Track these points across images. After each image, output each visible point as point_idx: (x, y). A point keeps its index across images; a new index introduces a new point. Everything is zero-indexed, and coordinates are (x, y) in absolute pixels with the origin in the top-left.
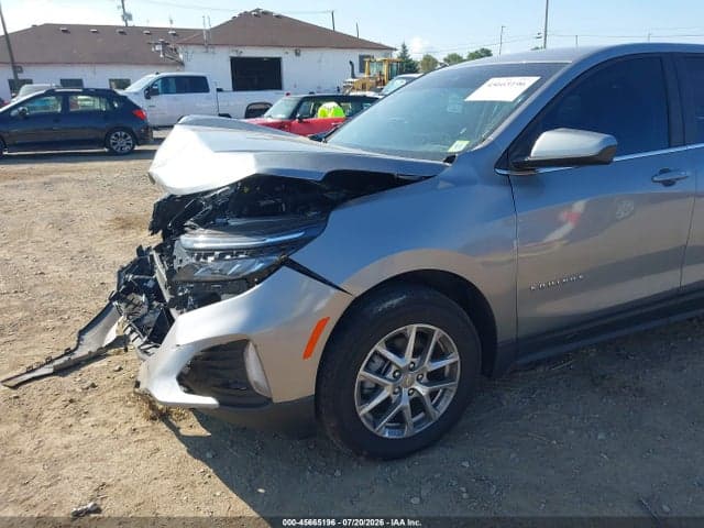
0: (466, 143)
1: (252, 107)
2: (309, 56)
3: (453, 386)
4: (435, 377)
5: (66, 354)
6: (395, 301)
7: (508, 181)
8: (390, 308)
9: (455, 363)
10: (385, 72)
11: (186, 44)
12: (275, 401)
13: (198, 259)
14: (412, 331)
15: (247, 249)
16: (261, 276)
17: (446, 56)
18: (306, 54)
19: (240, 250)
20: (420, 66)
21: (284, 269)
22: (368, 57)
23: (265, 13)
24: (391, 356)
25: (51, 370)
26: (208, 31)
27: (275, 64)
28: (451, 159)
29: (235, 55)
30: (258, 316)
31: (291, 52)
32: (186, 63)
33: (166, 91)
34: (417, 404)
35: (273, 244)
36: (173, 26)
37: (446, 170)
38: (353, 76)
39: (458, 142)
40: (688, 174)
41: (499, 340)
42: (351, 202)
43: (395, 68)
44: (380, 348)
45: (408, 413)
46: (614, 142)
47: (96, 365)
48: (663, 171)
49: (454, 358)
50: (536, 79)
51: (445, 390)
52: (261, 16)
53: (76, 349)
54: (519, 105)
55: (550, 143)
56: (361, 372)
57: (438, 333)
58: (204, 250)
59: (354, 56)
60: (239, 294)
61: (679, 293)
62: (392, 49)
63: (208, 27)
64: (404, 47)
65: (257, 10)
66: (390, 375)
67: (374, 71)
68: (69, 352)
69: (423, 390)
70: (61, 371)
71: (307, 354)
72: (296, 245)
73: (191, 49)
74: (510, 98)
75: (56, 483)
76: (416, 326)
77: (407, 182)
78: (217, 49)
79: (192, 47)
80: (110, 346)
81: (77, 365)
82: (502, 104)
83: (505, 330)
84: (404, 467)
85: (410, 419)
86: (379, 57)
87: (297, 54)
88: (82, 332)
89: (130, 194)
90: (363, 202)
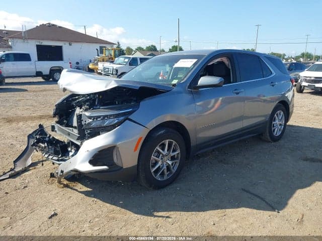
0: (177, 81)
1: (53, 68)
2: (76, 46)
3: (178, 161)
4: (173, 158)
5: (11, 171)
6: (162, 132)
7: (191, 93)
8: (161, 134)
9: (178, 153)
10: (113, 54)
11: (13, 38)
12: (124, 168)
13: (94, 120)
14: (167, 142)
15: (114, 115)
16: (119, 124)
17: (136, 48)
18: (74, 45)
19: (111, 115)
20: (125, 52)
21: (127, 121)
22: (105, 47)
23: (53, 25)
24: (161, 151)
25: (8, 176)
26: (25, 32)
27: (59, 49)
28: (174, 85)
29: (38, 44)
30: (118, 138)
31: (67, 44)
32: (13, 47)
33: (8, 60)
34: (168, 168)
35: (122, 113)
36: (6, 29)
37: (174, 89)
38: (98, 56)
39: (175, 80)
40: (243, 90)
41: (192, 145)
42: (146, 99)
43: (117, 53)
44: (158, 148)
45: (165, 171)
46: (223, 80)
47: (27, 173)
48: (235, 90)
49: (178, 151)
50: (196, 60)
51: (176, 163)
52: (51, 27)
53: (14, 168)
54: (192, 68)
55: (204, 80)
56: (152, 156)
57: (174, 143)
58: (96, 116)
59: (98, 46)
60: (109, 131)
61: (242, 129)
62: (114, 44)
63: (24, 30)
64: (118, 43)
65: (49, 24)
66: (160, 158)
67: (107, 53)
68: (12, 170)
69: (170, 163)
70: (12, 176)
71: (135, 150)
72: (130, 113)
73: (15, 40)
74: (189, 66)
75: (34, 211)
76: (168, 140)
77: (163, 92)
78: (29, 41)
79: (17, 39)
80: (30, 166)
81: (18, 174)
82: (187, 68)
83: (193, 142)
84: (165, 190)
85: (166, 173)
86: (109, 47)
87: (70, 45)
88: (15, 162)
89: (4, 108)
90: (152, 99)
